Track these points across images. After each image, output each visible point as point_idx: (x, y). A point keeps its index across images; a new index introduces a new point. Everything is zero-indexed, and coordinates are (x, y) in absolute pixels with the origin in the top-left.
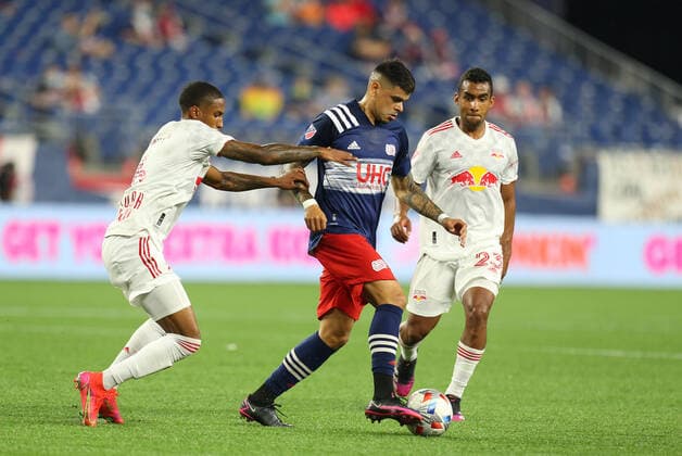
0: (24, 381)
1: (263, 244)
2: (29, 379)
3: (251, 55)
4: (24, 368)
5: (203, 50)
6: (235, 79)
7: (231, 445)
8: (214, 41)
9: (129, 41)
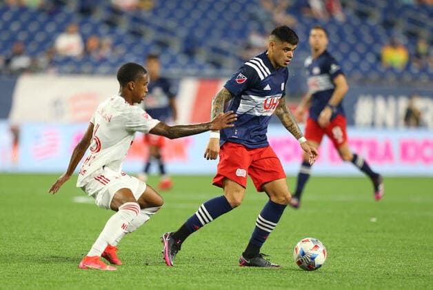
0: (234, 243)
1: (396, 151)
2: (239, 241)
3: (388, 25)
4: (235, 234)
5: (356, 21)
6: (377, 40)
7: (372, 285)
8: (363, 15)
9: (306, 15)
